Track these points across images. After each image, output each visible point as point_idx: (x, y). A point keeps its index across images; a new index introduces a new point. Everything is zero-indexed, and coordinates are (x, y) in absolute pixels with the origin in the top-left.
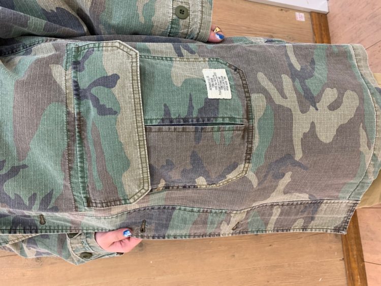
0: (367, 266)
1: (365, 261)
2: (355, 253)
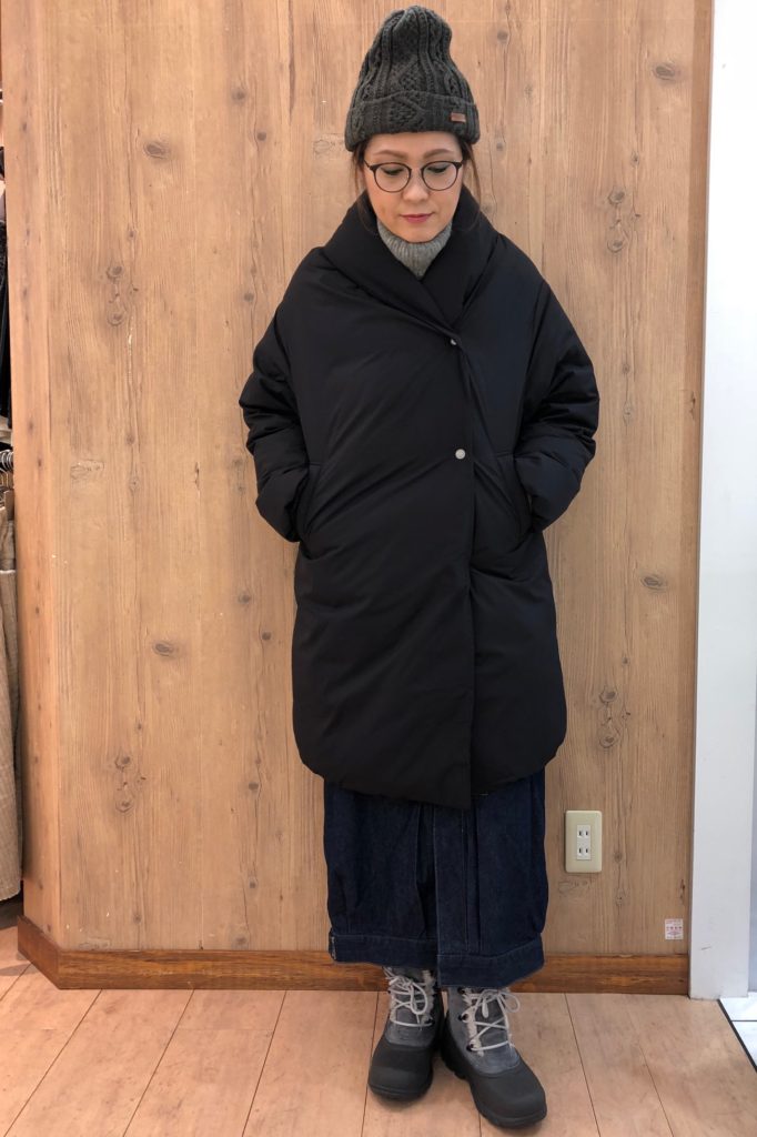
0: (185, 994)
1: (197, 992)
2: (210, 973)
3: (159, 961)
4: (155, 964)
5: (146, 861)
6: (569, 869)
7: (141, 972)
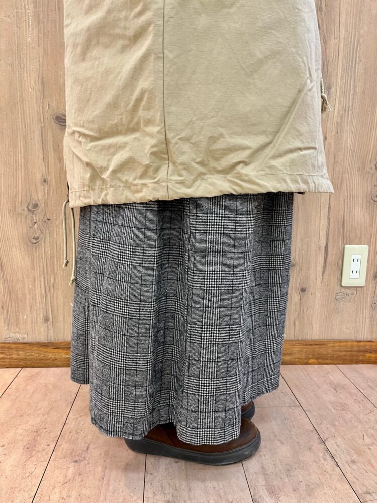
3: (63, 348)
4: (60, 350)
5: (52, 279)
6: (344, 284)
7: (50, 355)
